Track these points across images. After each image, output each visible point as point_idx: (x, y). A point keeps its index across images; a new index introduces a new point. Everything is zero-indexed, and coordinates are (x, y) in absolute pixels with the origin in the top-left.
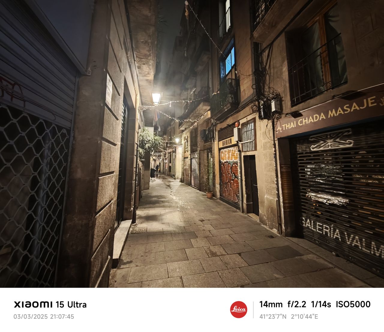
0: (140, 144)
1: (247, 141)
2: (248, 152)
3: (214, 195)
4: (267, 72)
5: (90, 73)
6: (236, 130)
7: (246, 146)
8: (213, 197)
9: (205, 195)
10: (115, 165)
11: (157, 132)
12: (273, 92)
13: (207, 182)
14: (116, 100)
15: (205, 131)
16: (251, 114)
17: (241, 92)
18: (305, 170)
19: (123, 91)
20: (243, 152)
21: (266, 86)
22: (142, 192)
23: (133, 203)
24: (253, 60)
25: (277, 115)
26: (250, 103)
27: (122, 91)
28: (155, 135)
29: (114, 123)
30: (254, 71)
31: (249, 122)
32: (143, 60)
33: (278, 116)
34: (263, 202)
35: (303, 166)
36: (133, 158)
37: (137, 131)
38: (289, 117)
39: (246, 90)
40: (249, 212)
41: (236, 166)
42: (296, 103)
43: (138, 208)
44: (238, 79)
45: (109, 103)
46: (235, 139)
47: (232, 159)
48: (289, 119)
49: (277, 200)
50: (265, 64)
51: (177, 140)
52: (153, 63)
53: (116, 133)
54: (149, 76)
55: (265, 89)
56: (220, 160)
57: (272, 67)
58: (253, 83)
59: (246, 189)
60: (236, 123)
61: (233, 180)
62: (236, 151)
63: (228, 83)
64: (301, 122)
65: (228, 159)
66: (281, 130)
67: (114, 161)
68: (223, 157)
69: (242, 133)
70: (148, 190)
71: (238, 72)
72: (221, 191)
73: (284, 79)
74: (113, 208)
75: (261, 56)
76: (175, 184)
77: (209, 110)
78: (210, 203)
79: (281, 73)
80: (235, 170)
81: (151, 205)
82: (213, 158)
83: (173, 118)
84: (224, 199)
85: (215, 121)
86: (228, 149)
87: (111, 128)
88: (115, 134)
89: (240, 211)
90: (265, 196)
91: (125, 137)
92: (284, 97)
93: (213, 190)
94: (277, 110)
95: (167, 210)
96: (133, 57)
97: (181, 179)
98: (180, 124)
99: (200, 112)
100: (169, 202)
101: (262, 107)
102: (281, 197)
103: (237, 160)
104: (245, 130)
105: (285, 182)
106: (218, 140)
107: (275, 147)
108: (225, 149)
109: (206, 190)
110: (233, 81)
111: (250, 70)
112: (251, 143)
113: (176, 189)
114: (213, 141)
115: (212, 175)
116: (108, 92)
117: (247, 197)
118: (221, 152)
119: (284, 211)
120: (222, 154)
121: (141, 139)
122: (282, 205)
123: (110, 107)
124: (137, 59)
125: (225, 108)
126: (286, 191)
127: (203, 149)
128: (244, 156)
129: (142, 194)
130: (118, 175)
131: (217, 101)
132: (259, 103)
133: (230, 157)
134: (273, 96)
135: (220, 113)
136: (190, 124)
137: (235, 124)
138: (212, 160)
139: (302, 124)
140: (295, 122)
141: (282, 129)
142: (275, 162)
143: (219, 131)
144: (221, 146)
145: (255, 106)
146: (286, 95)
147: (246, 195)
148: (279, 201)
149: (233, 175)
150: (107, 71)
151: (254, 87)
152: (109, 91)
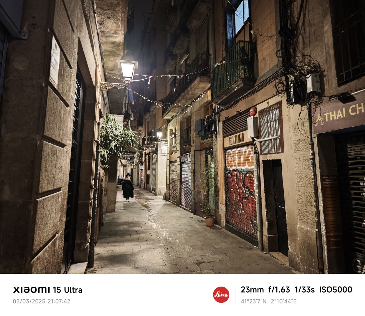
0: (102, 142)
1: (269, 137)
2: (270, 155)
3: (216, 221)
4: (299, 31)
5: (27, 35)
6: (250, 121)
7: (267, 145)
8: (215, 224)
9: (203, 221)
10: (62, 177)
11: (128, 123)
12: (310, 62)
13: (206, 201)
14: (65, 75)
15: (203, 121)
16: (274, 96)
17: (259, 61)
18: (359, 185)
19: (76, 61)
20: (261, 154)
21: (298, 52)
22: (104, 216)
23: (89, 235)
24: (278, 13)
25: (315, 99)
26: (272, 79)
27: (74, 61)
28: (126, 127)
29: (62, 112)
30: (279, 29)
31: (271, 108)
32: (108, 11)
33: (317, 99)
34: (295, 235)
35: (357, 179)
36: (91, 164)
37: (98, 121)
38: (335, 102)
39: (266, 59)
40: (271, 250)
41: (250, 177)
42: (345, 80)
43: (97, 242)
44: (254, 41)
45: (54, 81)
46: (249, 134)
47: (245, 165)
48: (335, 105)
49: (316, 232)
50: (296, 20)
51: (159, 135)
52: (123, 16)
53: (66, 127)
54: (116, 37)
55: (297, 58)
56: (226, 166)
57: (307, 24)
58: (277, 47)
59: (267, 212)
60: (252, 110)
61: (246, 198)
62: (251, 152)
63: (238, 48)
64: (354, 110)
65: (239, 166)
66: (322, 121)
67: (61, 171)
68: (231, 161)
69: (260, 125)
70: (113, 213)
71: (254, 32)
72: (227, 216)
73: (326, 42)
74: (59, 245)
75: (291, 6)
76: (155, 203)
77: (208, 89)
78: (210, 233)
79: (322, 34)
80: (250, 182)
81: (118, 238)
82: (215, 162)
83: (153, 102)
84: (232, 228)
85: (218, 106)
86: (239, 149)
87: (58, 120)
88: (64, 129)
89: (259, 248)
90: (298, 225)
91: (78, 131)
92: (326, 70)
93: (215, 214)
94: (316, 90)
95: (144, 246)
96: (91, 8)
97: (165, 195)
98: (165, 111)
99: (196, 92)
100: (146, 233)
101: (292, 85)
102: (323, 228)
103: (253, 167)
104: (266, 121)
105: (330, 202)
106: (223, 135)
107: (313, 148)
108: (233, 150)
109: (204, 213)
110: (247, 44)
111: (274, 27)
112: (275, 141)
113: (157, 211)
114: (214, 137)
115: (213, 189)
116: (53, 65)
117: (269, 225)
118: (227, 154)
119: (328, 250)
120: (229, 158)
121: (104, 133)
122: (325, 239)
123: (56, 87)
124: (99, 11)
125: (234, 86)
126: (331, 218)
127: (199, 149)
128: (263, 160)
129: (103, 219)
130: (66, 192)
131: (221, 75)
132: (287, 79)
133: (242, 162)
134: (309, 68)
135: (226, 95)
136: (180, 109)
137: (249, 111)
138: (213, 166)
139: (355, 113)
140: (344, 109)
141: (324, 121)
142: (312, 172)
143: (224, 122)
144: (227, 144)
145: (281, 83)
146: (329, 68)
147: (267, 223)
148: (319, 233)
149: (247, 190)
150: (53, 33)
151: (280, 54)
152: (54, 63)
